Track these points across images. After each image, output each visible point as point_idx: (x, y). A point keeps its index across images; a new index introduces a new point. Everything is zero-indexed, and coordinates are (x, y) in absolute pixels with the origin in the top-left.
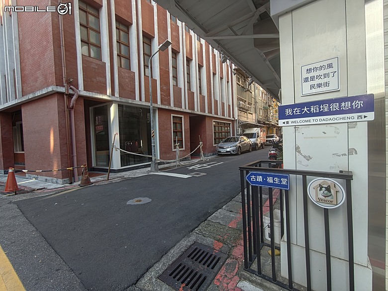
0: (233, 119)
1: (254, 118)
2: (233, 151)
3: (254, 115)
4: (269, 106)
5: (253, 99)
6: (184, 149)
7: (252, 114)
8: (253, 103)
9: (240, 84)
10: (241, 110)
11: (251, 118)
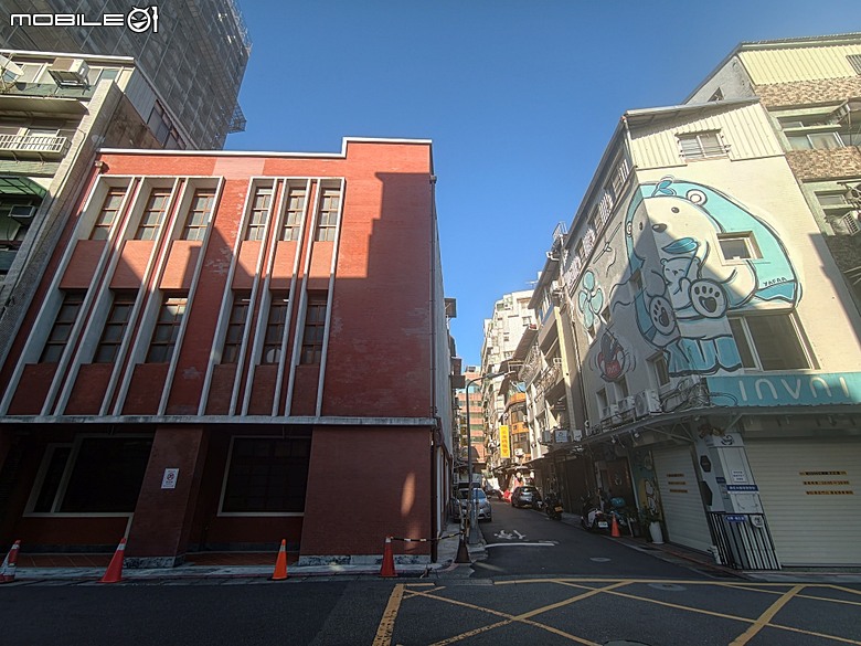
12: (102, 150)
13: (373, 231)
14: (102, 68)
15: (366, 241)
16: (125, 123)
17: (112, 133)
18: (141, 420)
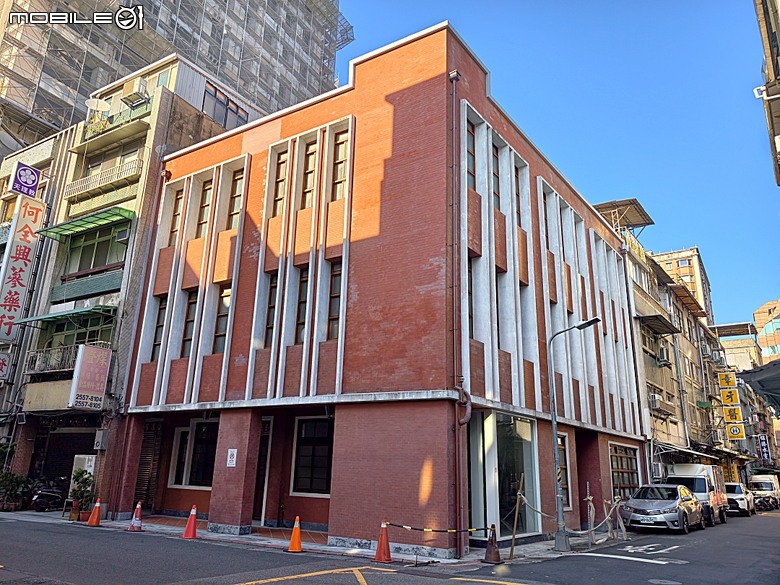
0: (642, 438)
1: (681, 434)
2: (673, 522)
3: (680, 424)
4: (710, 398)
5: (675, 384)
6: (571, 508)
7: (675, 423)
8: (676, 394)
9: (647, 349)
10: (656, 414)
11: (675, 436)
12: (166, 158)
13: (385, 174)
14: (157, 74)
15: (378, 188)
16: (182, 121)
17: (172, 138)
18: (208, 407)
